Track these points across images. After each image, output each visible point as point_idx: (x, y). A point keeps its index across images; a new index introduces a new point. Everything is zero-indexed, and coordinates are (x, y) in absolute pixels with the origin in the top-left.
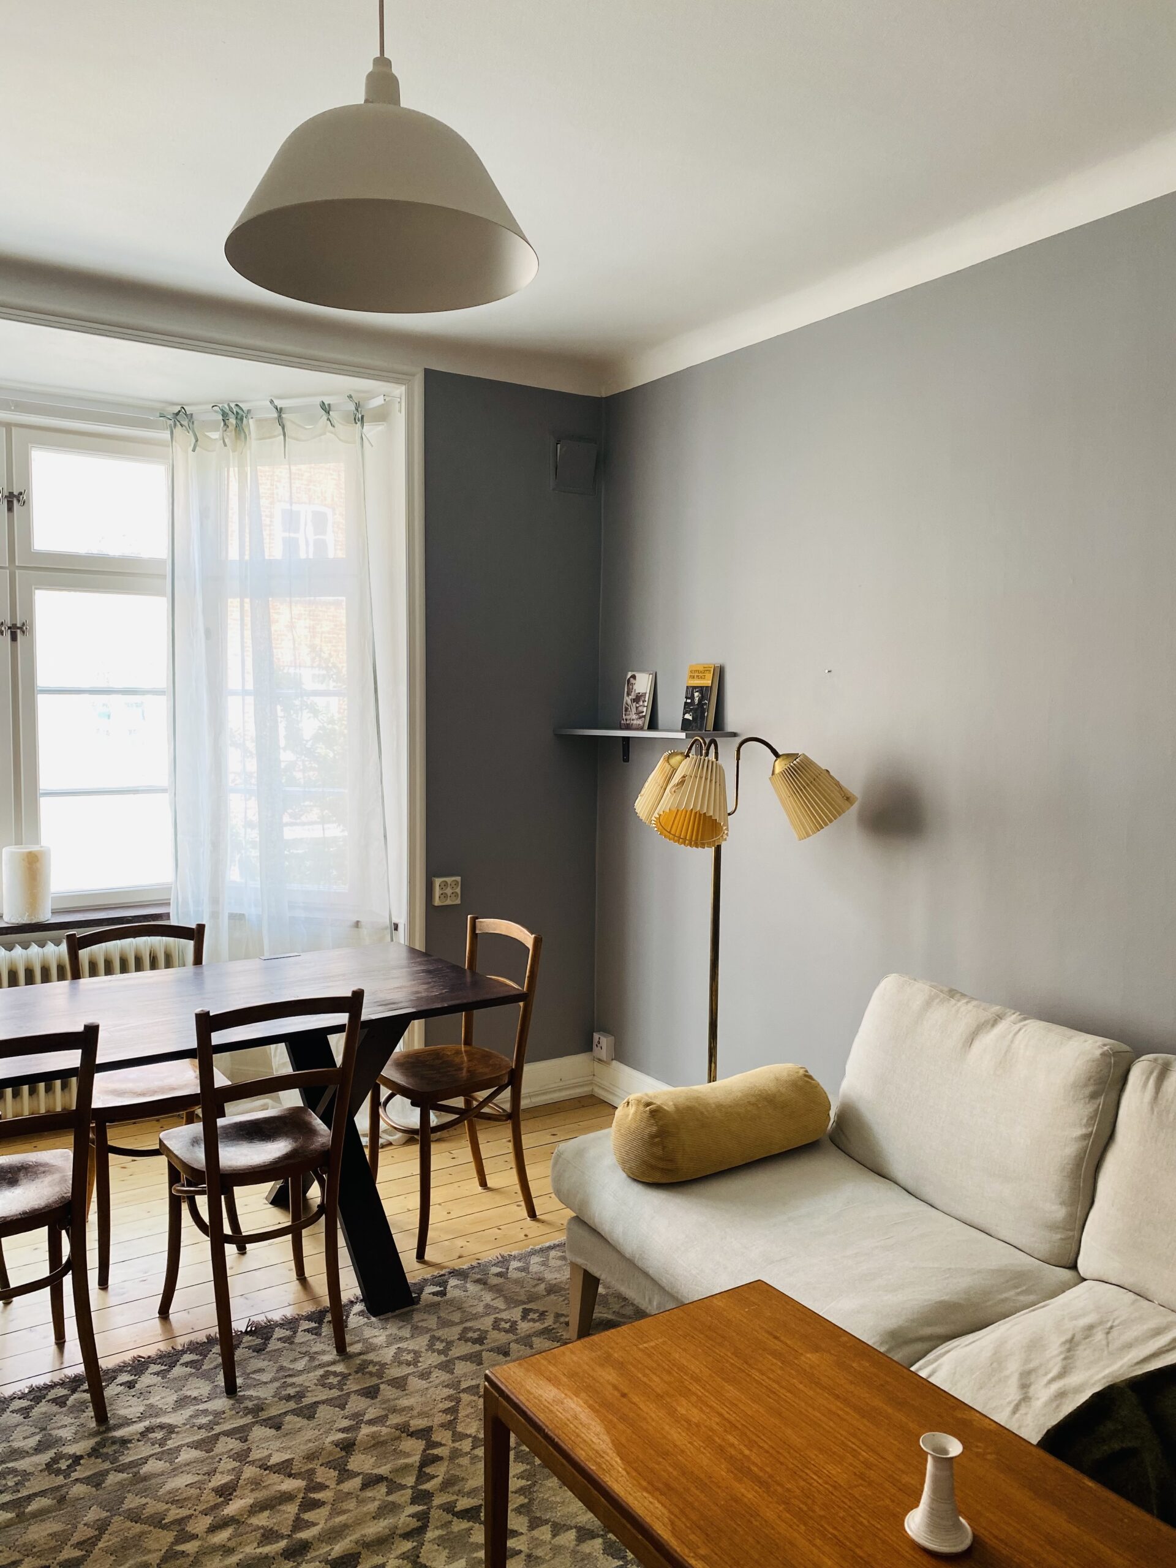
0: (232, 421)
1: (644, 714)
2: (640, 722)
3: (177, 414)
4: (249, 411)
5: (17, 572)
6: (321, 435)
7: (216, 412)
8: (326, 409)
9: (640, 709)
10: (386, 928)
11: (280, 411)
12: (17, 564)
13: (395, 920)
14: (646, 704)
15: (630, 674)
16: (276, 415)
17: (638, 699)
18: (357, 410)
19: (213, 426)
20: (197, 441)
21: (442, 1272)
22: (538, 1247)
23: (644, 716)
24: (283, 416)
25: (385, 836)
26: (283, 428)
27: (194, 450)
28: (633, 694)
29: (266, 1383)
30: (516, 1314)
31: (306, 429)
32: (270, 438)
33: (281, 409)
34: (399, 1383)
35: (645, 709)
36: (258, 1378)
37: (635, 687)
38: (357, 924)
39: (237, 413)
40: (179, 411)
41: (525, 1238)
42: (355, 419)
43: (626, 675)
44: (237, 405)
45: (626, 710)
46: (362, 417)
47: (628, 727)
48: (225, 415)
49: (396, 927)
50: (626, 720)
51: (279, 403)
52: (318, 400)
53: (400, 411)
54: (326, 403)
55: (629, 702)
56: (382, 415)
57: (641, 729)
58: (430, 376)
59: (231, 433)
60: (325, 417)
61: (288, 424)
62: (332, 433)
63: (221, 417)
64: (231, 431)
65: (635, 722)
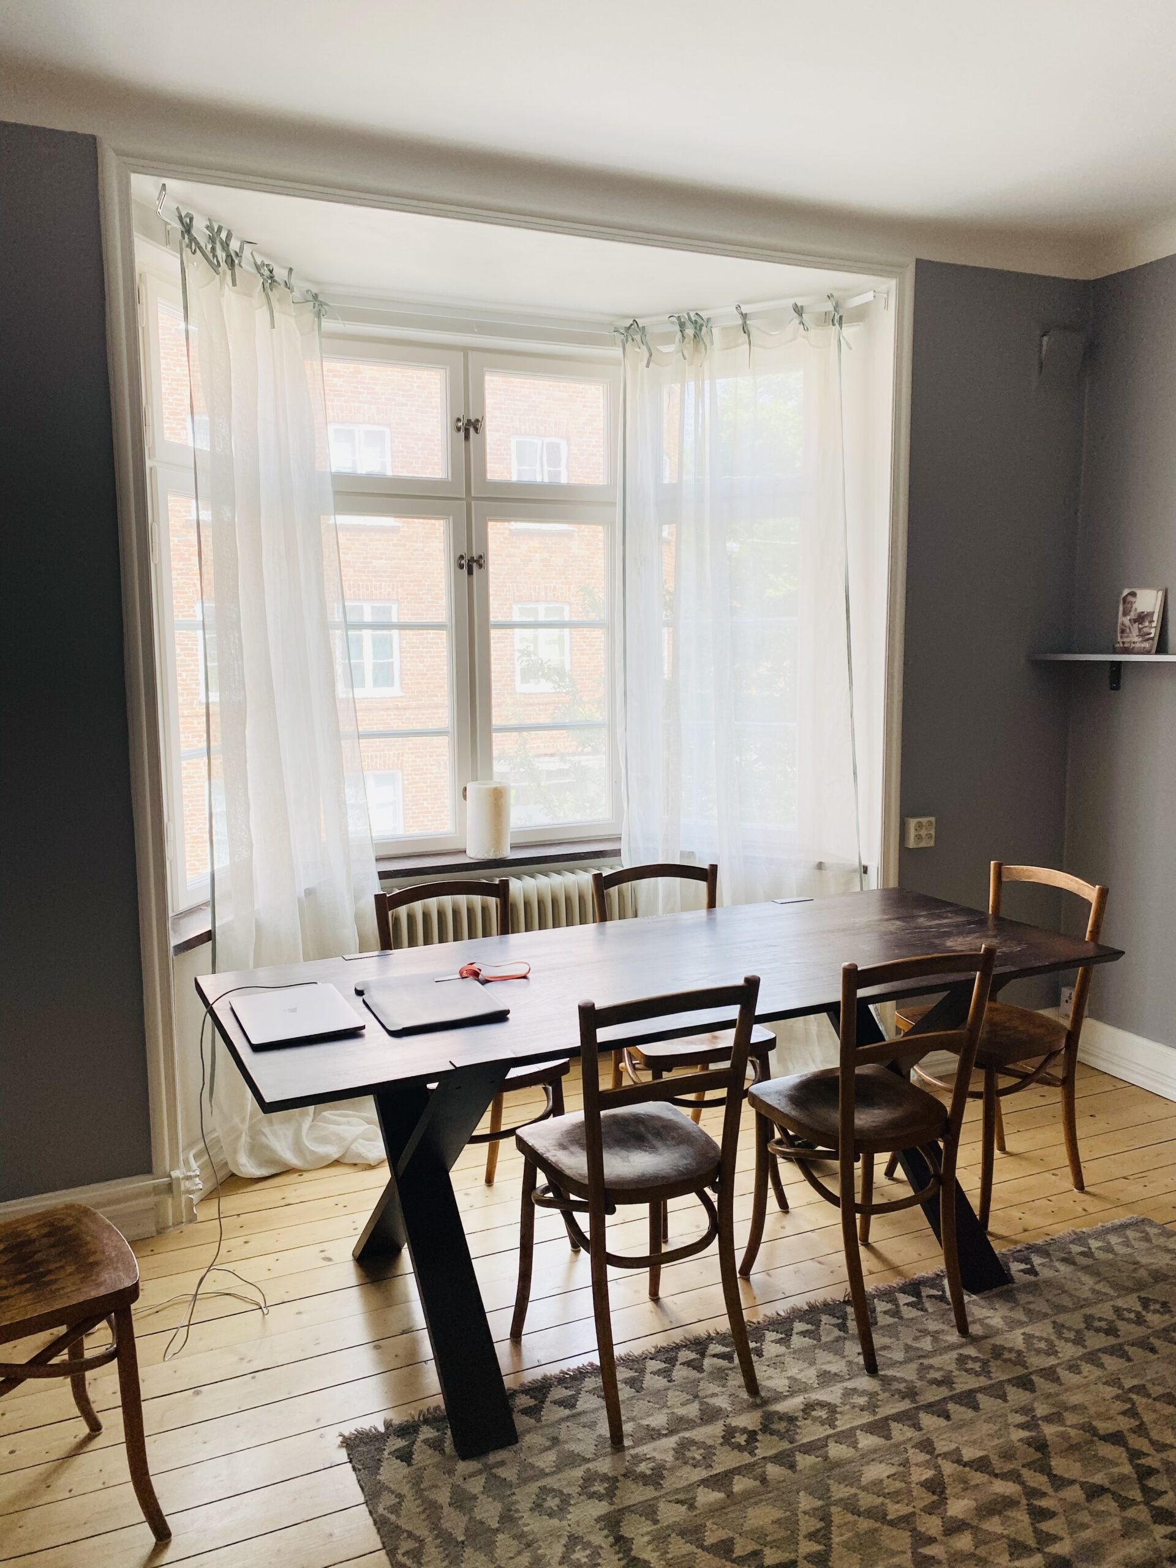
0: (690, 331)
1: (1152, 636)
2: (1147, 645)
3: (629, 328)
4: (708, 320)
5: (473, 502)
6: (791, 341)
7: (672, 323)
8: (799, 310)
9: (1146, 630)
10: (855, 871)
11: (744, 316)
12: (473, 495)
13: (864, 863)
14: (1154, 624)
15: (1126, 592)
16: (740, 322)
17: (1141, 618)
18: (835, 309)
19: (667, 338)
20: (651, 355)
21: (1019, 1248)
22: (1109, 1225)
23: (1152, 639)
24: (748, 322)
25: (855, 773)
26: (749, 336)
27: (648, 366)
28: (1132, 613)
29: (901, 1363)
30: (1131, 1302)
31: (772, 335)
32: (734, 347)
33: (746, 314)
34: (1050, 1374)
35: (1153, 631)
36: (889, 1356)
37: (1135, 606)
38: (820, 866)
39: (696, 322)
40: (632, 325)
41: (1084, 1213)
42: (833, 320)
43: (1121, 593)
44: (697, 314)
45: (1123, 631)
46: (841, 318)
47: (1126, 651)
48: (682, 326)
49: (865, 870)
50: (1123, 643)
51: (745, 309)
52: (792, 301)
53: (887, 306)
54: (799, 305)
55: (1127, 623)
56: (861, 314)
57: (1148, 652)
58: (922, 266)
59: (690, 345)
60: (796, 321)
61: (753, 330)
62: (804, 337)
63: (678, 328)
64: (689, 343)
65: (1138, 645)
